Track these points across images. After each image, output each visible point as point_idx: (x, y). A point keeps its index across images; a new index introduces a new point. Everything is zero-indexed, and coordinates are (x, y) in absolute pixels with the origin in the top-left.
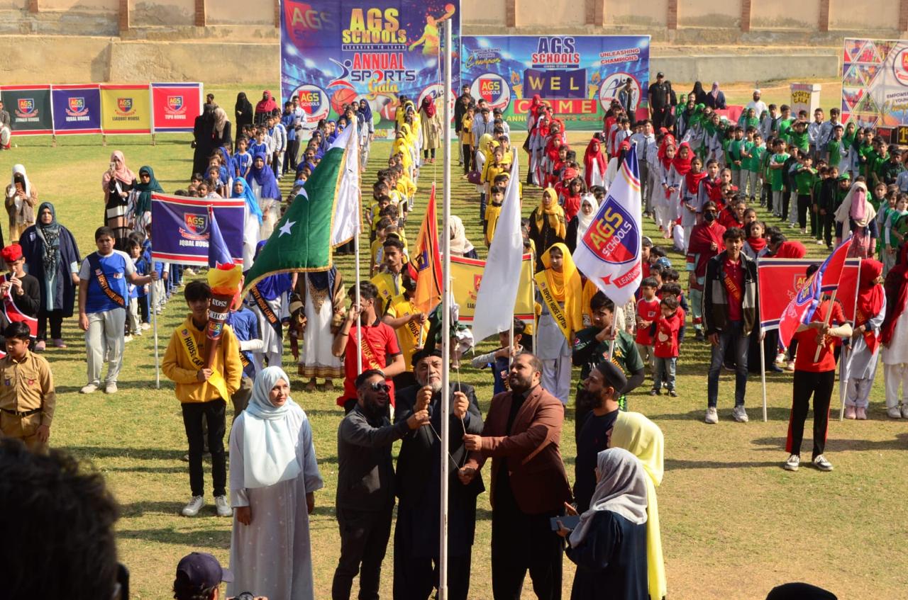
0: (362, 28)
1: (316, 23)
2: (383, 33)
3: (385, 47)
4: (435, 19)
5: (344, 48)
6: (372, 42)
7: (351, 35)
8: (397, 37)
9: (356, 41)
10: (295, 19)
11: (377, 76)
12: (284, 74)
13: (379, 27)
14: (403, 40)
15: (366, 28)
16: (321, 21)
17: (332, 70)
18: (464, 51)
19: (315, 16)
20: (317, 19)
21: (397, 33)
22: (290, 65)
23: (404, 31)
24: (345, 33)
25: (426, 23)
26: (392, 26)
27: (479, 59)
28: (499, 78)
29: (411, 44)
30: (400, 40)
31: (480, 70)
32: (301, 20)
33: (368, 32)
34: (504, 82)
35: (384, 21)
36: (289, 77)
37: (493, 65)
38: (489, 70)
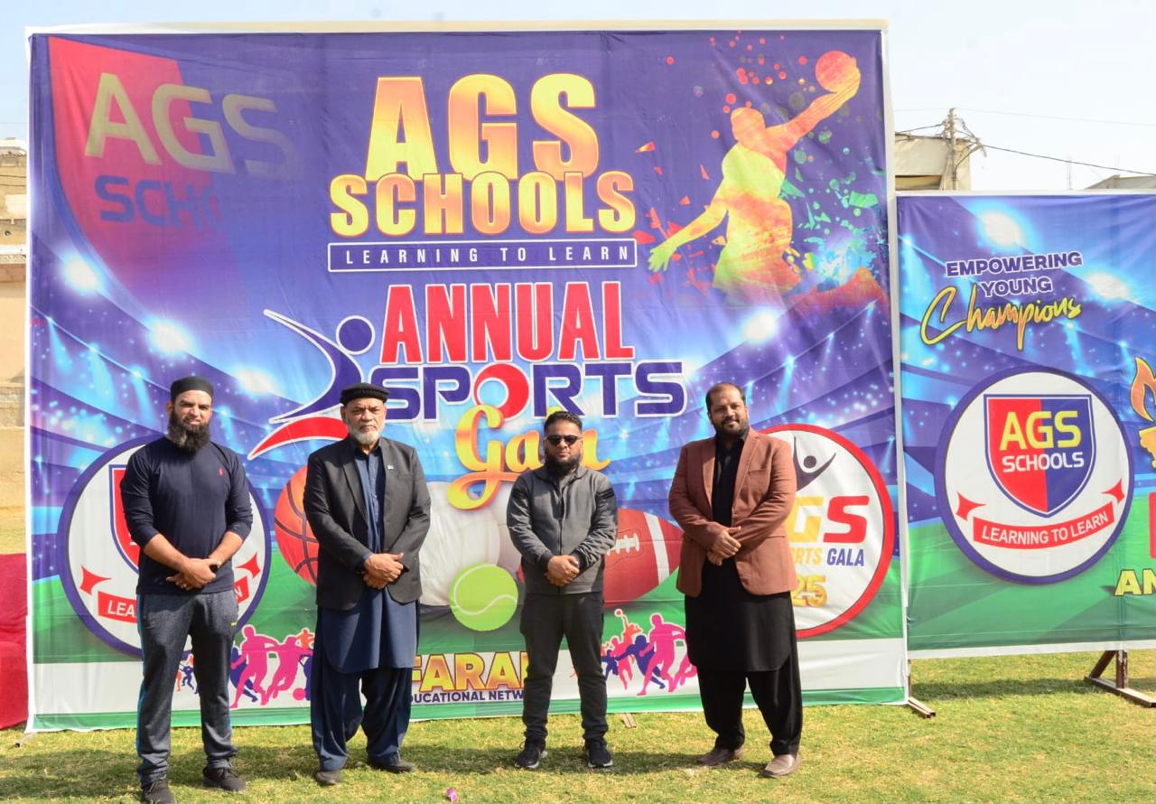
0: (422, 161)
1: (201, 144)
2: (527, 183)
3: (537, 254)
4: (769, 122)
5: (339, 261)
6: (470, 230)
7: (369, 200)
8: (592, 205)
9: (396, 224)
10: (100, 126)
11: (498, 392)
12: (45, 391)
13: (504, 160)
14: (621, 218)
15: (444, 166)
16: (228, 132)
17: (280, 369)
18: (913, 265)
19: (198, 110)
20: (209, 128)
21: (589, 185)
22: (74, 347)
23: (624, 179)
24: (340, 189)
25: (726, 143)
26: (565, 153)
27: (983, 304)
28: (1079, 390)
29: (658, 241)
30: (605, 217)
31: (988, 354)
32: (132, 129)
33: (453, 183)
34: (1099, 411)
35: (529, 129)
36: (68, 402)
37: (1049, 333)
38: (1032, 355)
